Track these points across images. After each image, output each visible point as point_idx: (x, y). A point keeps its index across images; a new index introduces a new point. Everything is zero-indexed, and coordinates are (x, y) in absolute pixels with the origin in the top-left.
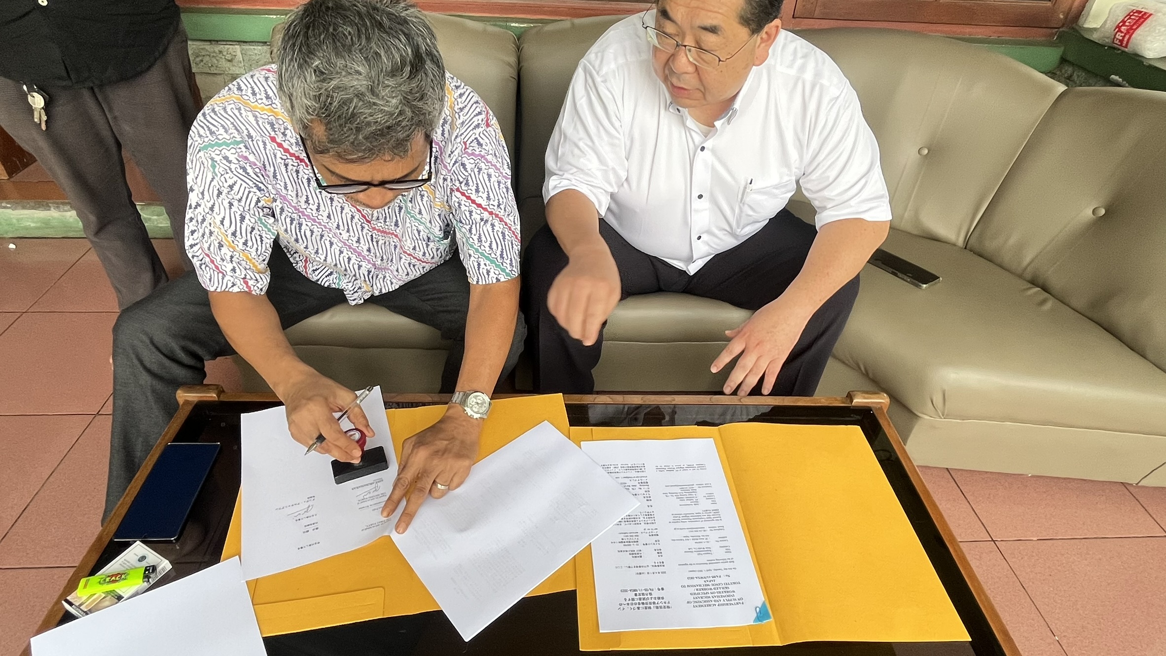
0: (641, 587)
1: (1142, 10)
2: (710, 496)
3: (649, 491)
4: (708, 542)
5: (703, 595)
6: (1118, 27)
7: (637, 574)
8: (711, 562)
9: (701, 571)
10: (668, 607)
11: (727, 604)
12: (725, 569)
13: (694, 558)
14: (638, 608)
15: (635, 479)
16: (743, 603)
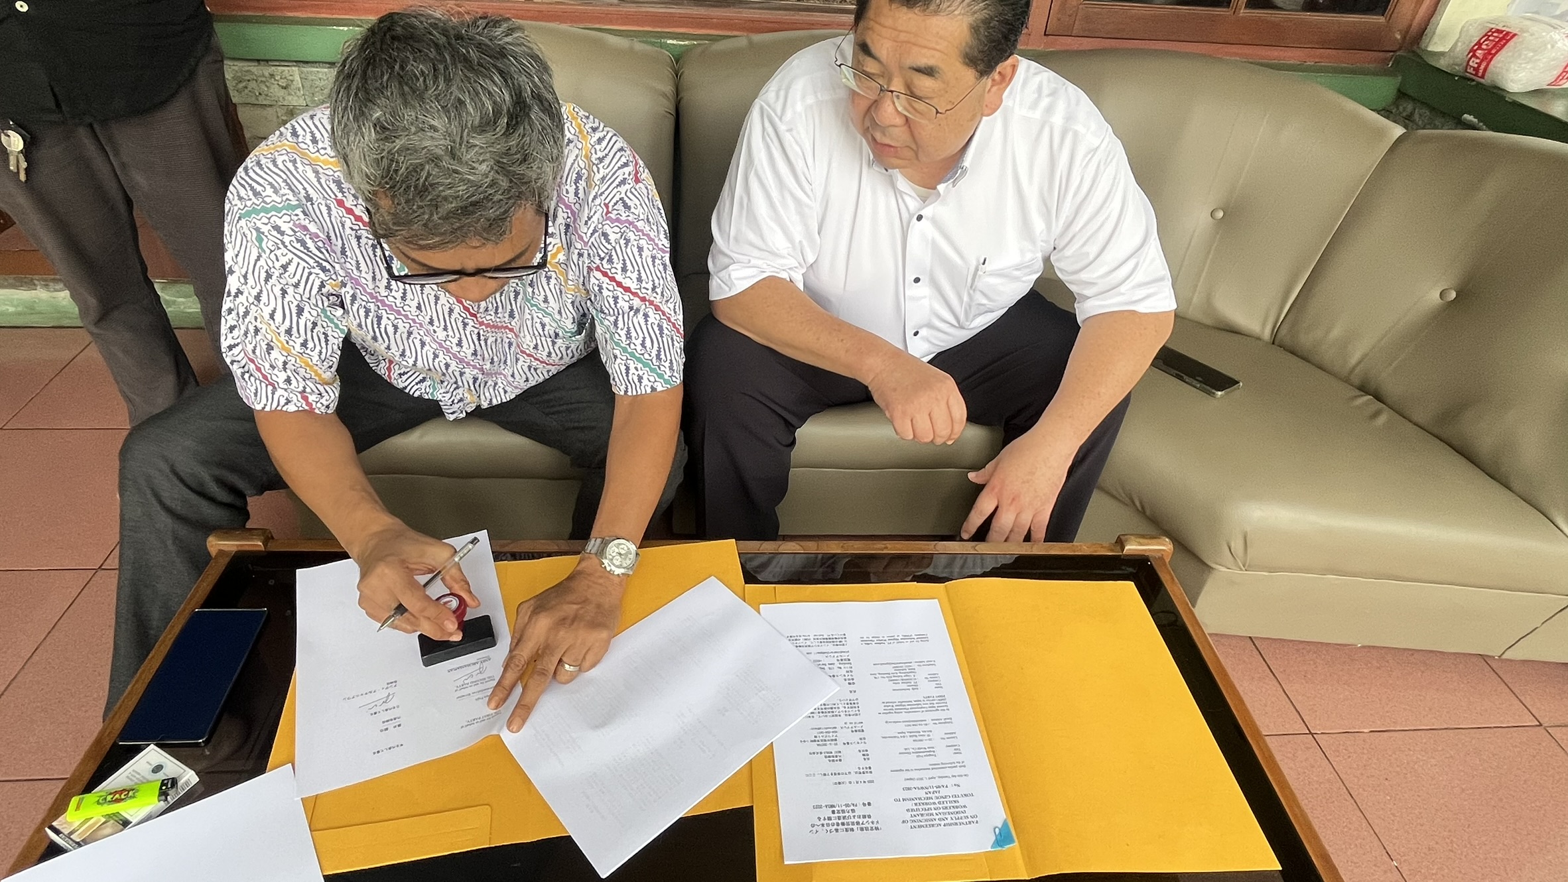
0: (840, 802)
1: (1504, 29)
2: (933, 678)
3: (851, 672)
4: (930, 740)
5: (923, 812)
6: (1473, 51)
7: (836, 783)
8: (935, 766)
9: (922, 779)
10: (877, 829)
11: (956, 824)
12: (953, 776)
13: (912, 761)
14: (837, 830)
15: (832, 655)
16: (977, 822)
